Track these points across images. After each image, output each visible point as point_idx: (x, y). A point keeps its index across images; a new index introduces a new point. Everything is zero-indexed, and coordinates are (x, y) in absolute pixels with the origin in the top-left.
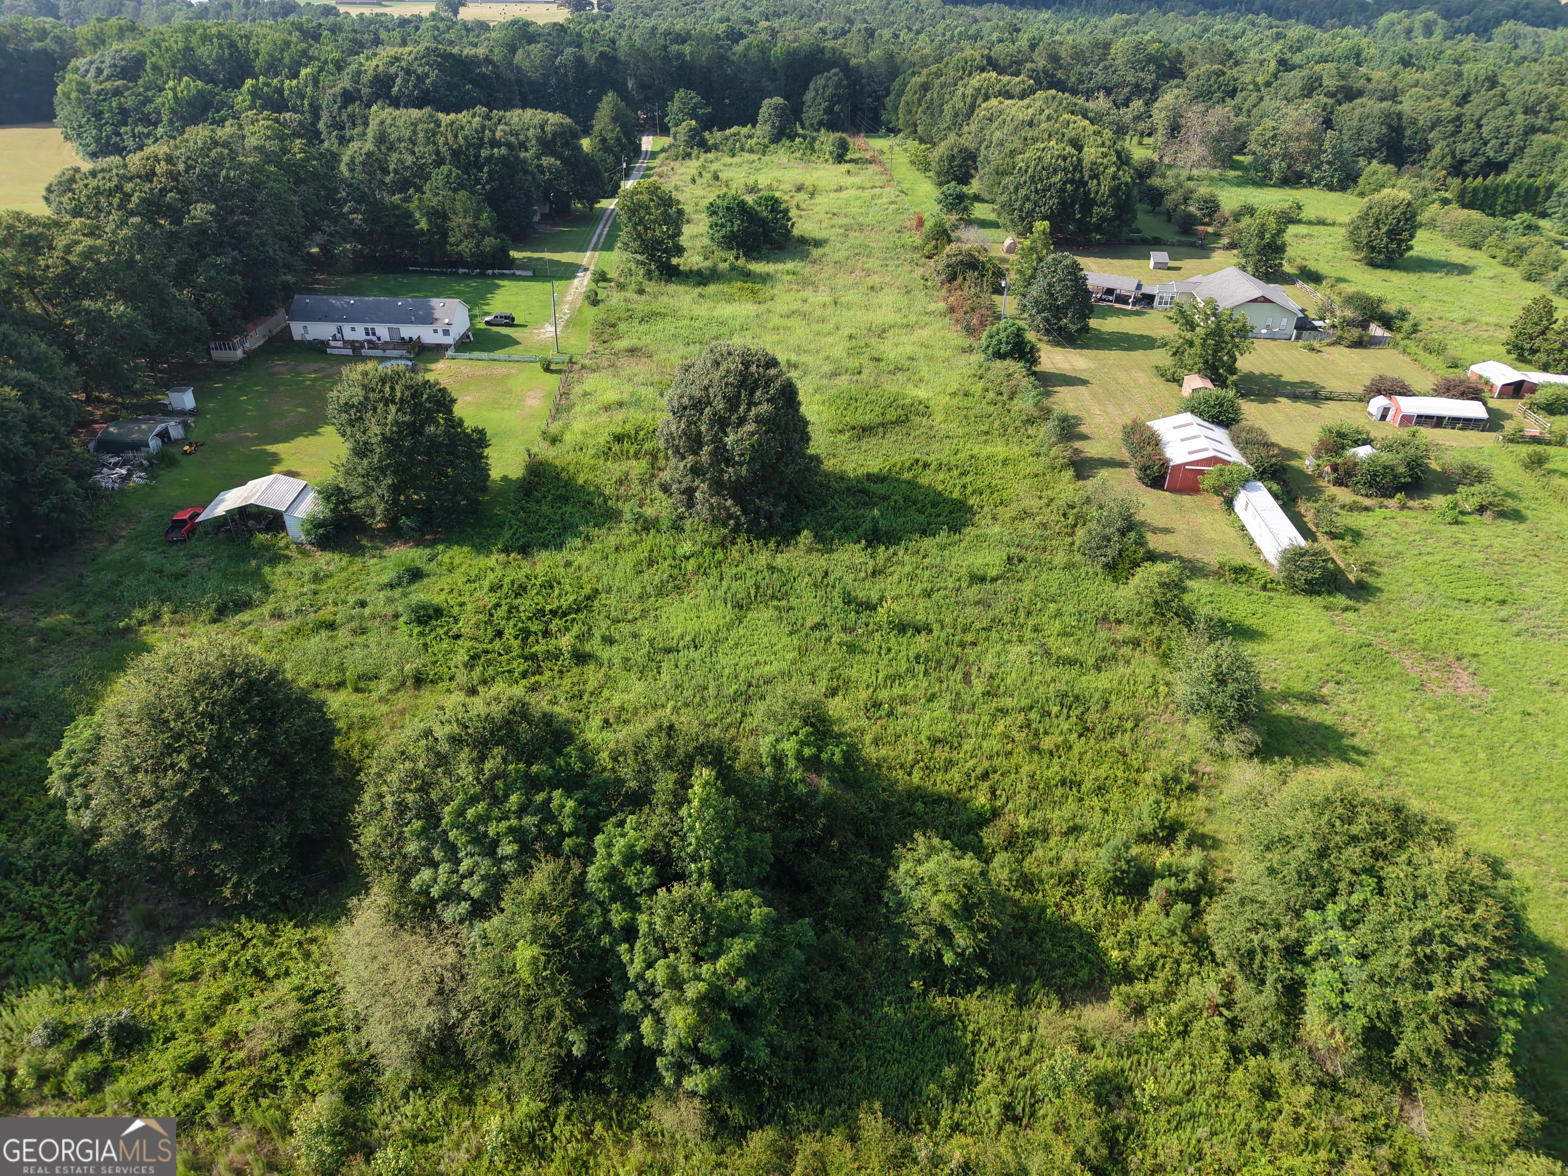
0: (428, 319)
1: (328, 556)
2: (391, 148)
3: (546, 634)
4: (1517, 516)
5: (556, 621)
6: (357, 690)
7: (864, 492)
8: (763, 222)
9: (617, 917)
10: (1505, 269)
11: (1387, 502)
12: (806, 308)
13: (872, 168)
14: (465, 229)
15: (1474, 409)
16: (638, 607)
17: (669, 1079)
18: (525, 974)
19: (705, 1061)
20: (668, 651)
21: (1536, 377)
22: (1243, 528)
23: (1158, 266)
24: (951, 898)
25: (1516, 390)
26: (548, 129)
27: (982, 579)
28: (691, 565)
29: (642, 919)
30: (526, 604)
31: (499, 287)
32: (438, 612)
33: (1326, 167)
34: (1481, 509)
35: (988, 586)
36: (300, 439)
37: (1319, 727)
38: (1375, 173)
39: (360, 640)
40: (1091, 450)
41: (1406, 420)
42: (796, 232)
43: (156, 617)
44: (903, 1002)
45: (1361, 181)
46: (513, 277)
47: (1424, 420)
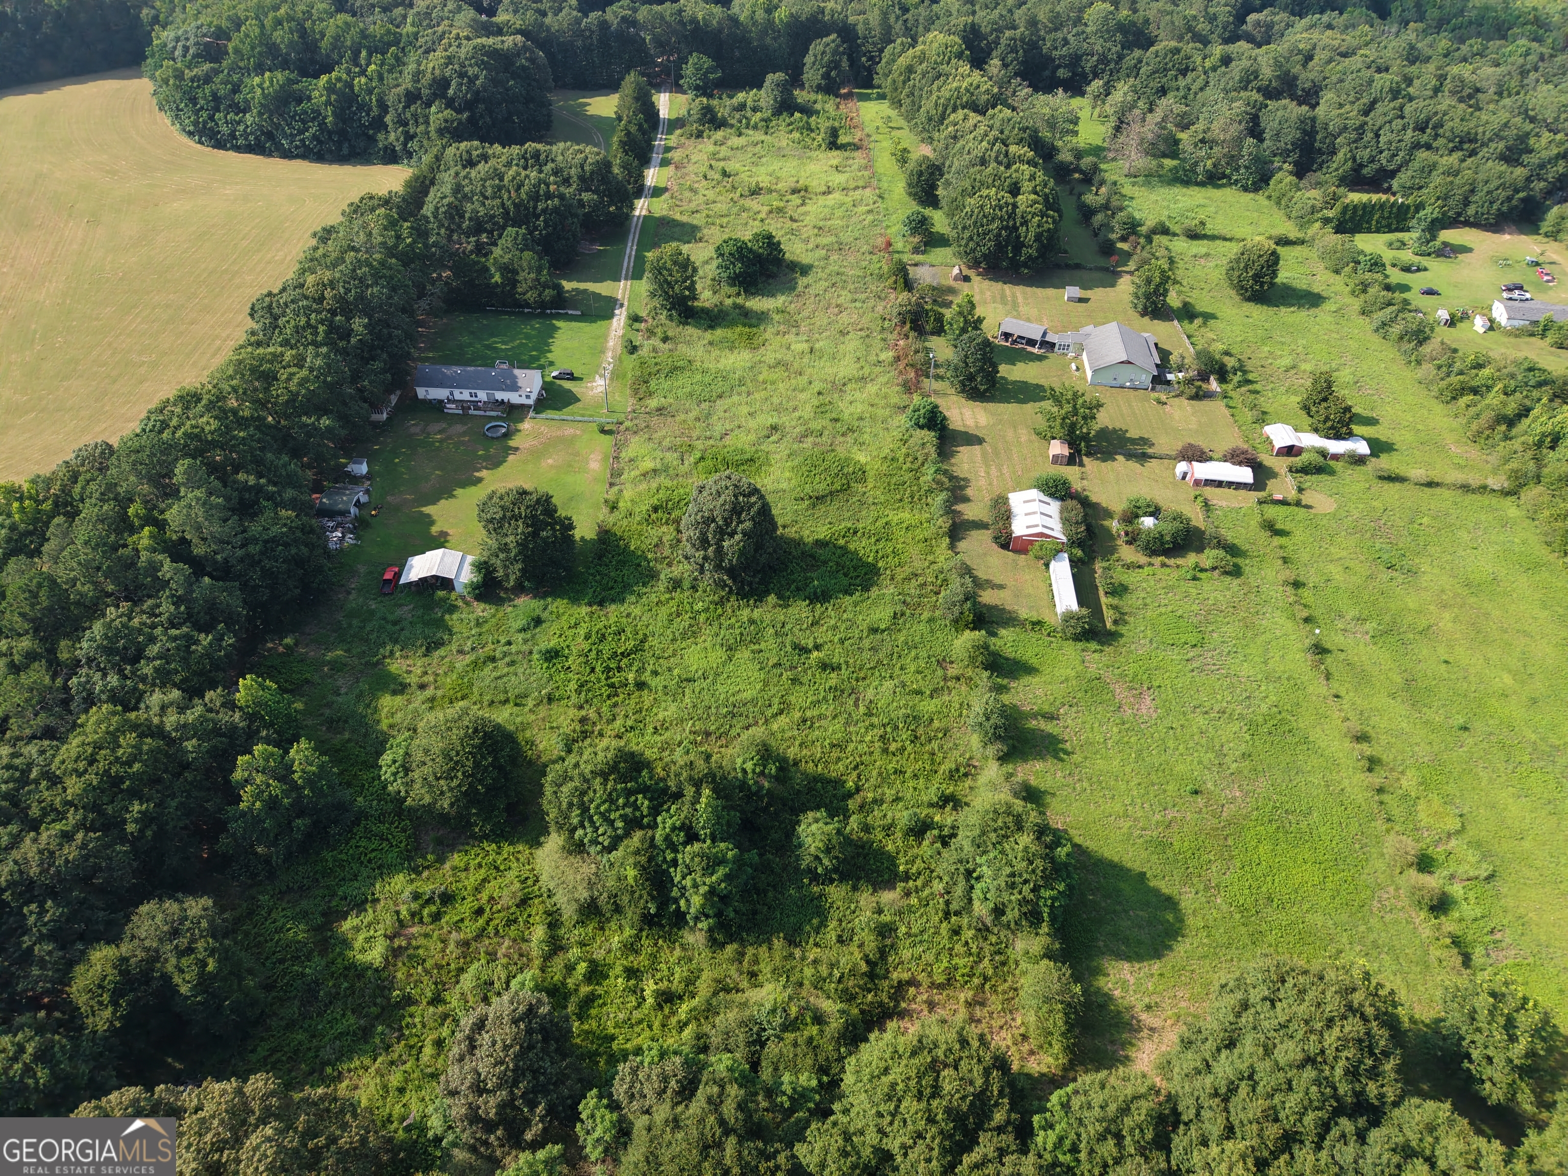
0: (514, 387)
1: (482, 606)
2: (467, 198)
3: (619, 669)
4: (1235, 572)
5: (625, 660)
6: (516, 705)
8: (761, 259)
9: (669, 856)
12: (788, 356)
13: (858, 157)
14: (530, 283)
15: (1243, 474)
16: (671, 648)
17: (691, 923)
18: (631, 881)
19: (707, 916)
20: (689, 680)
21: (1306, 440)
22: (1050, 585)
23: (1071, 300)
24: (821, 845)
25: (1290, 451)
26: (587, 165)
27: (876, 631)
28: (702, 618)
29: (680, 856)
31: (556, 329)
32: (556, 652)
33: (1242, 171)
34: (1213, 568)
35: (878, 636)
38: (1281, 182)
39: (512, 669)
40: (968, 512)
41: (1195, 485)
42: (786, 258)
43: (392, 653)
44: (799, 888)
46: (567, 317)
47: (1209, 483)
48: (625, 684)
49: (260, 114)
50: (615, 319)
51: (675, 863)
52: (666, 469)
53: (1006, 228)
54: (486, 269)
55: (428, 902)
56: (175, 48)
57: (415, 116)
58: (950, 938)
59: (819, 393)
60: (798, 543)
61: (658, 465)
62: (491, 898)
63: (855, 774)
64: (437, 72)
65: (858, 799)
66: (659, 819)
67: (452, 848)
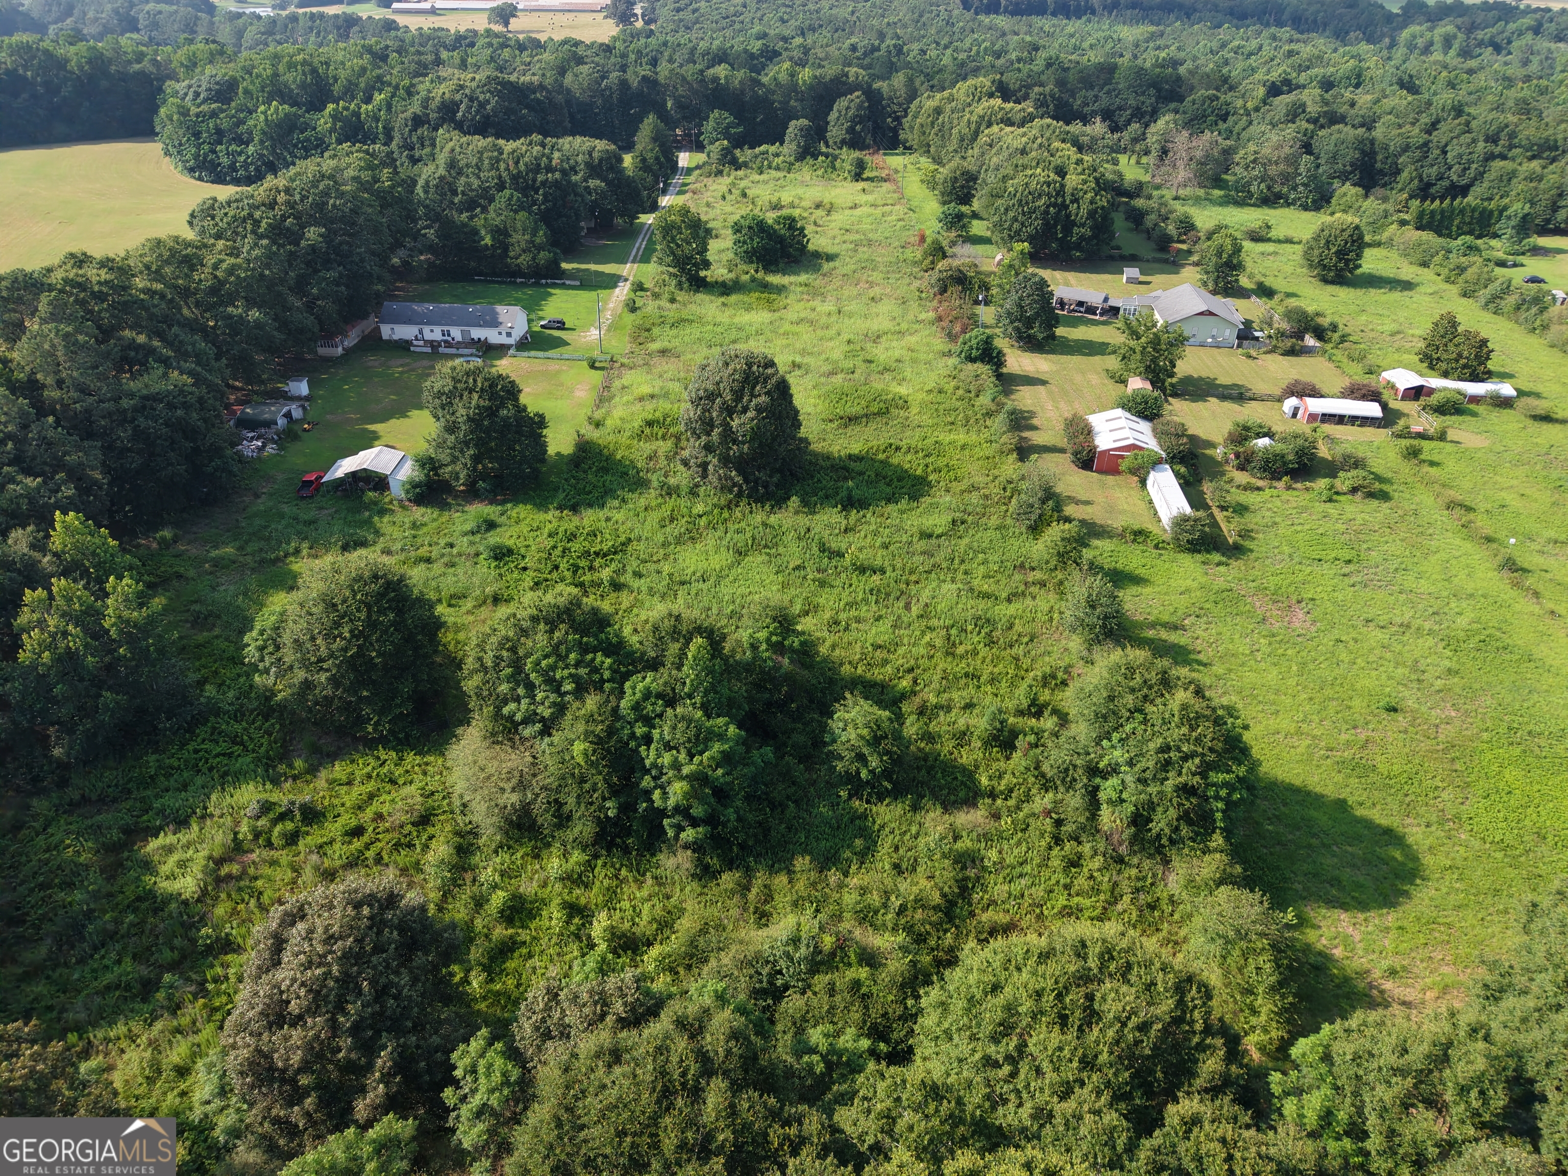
0: (494, 323)
1: (422, 510)
2: (460, 173)
3: (591, 568)
4: (1384, 496)
5: (599, 560)
6: (450, 605)
7: (845, 468)
8: (781, 240)
9: (640, 730)
10: (1447, 286)
11: (1275, 484)
12: (813, 316)
13: (886, 186)
14: (523, 245)
15: (1373, 409)
16: (662, 552)
17: (671, 833)
18: (580, 760)
19: (694, 823)
20: (683, 583)
21: (1435, 382)
22: (1151, 502)
23: (1130, 281)
24: (865, 732)
25: (1416, 393)
26: (596, 155)
27: (930, 536)
28: (703, 522)
29: (656, 733)
30: (575, 546)
31: (551, 294)
32: (510, 552)
33: (1301, 188)
34: (1354, 490)
35: (934, 541)
36: (393, 422)
37: (1175, 646)
38: (1345, 194)
39: (452, 570)
40: (1037, 438)
41: (1312, 417)
42: (811, 247)
43: (297, 552)
44: (833, 806)
45: (1333, 201)
46: (564, 286)
47: (1327, 418)
48: (598, 584)
49: (262, 142)
50: (617, 290)
51: (648, 740)
52: (666, 395)
53: (1055, 205)
54: (476, 232)
55: (282, 817)
56: (186, 94)
57: (421, 139)
58: (1066, 870)
59: (849, 342)
60: (828, 457)
61: (656, 391)
62: (379, 817)
63: (910, 677)
64: (447, 96)
65: (917, 700)
66: (627, 685)
67: (332, 757)
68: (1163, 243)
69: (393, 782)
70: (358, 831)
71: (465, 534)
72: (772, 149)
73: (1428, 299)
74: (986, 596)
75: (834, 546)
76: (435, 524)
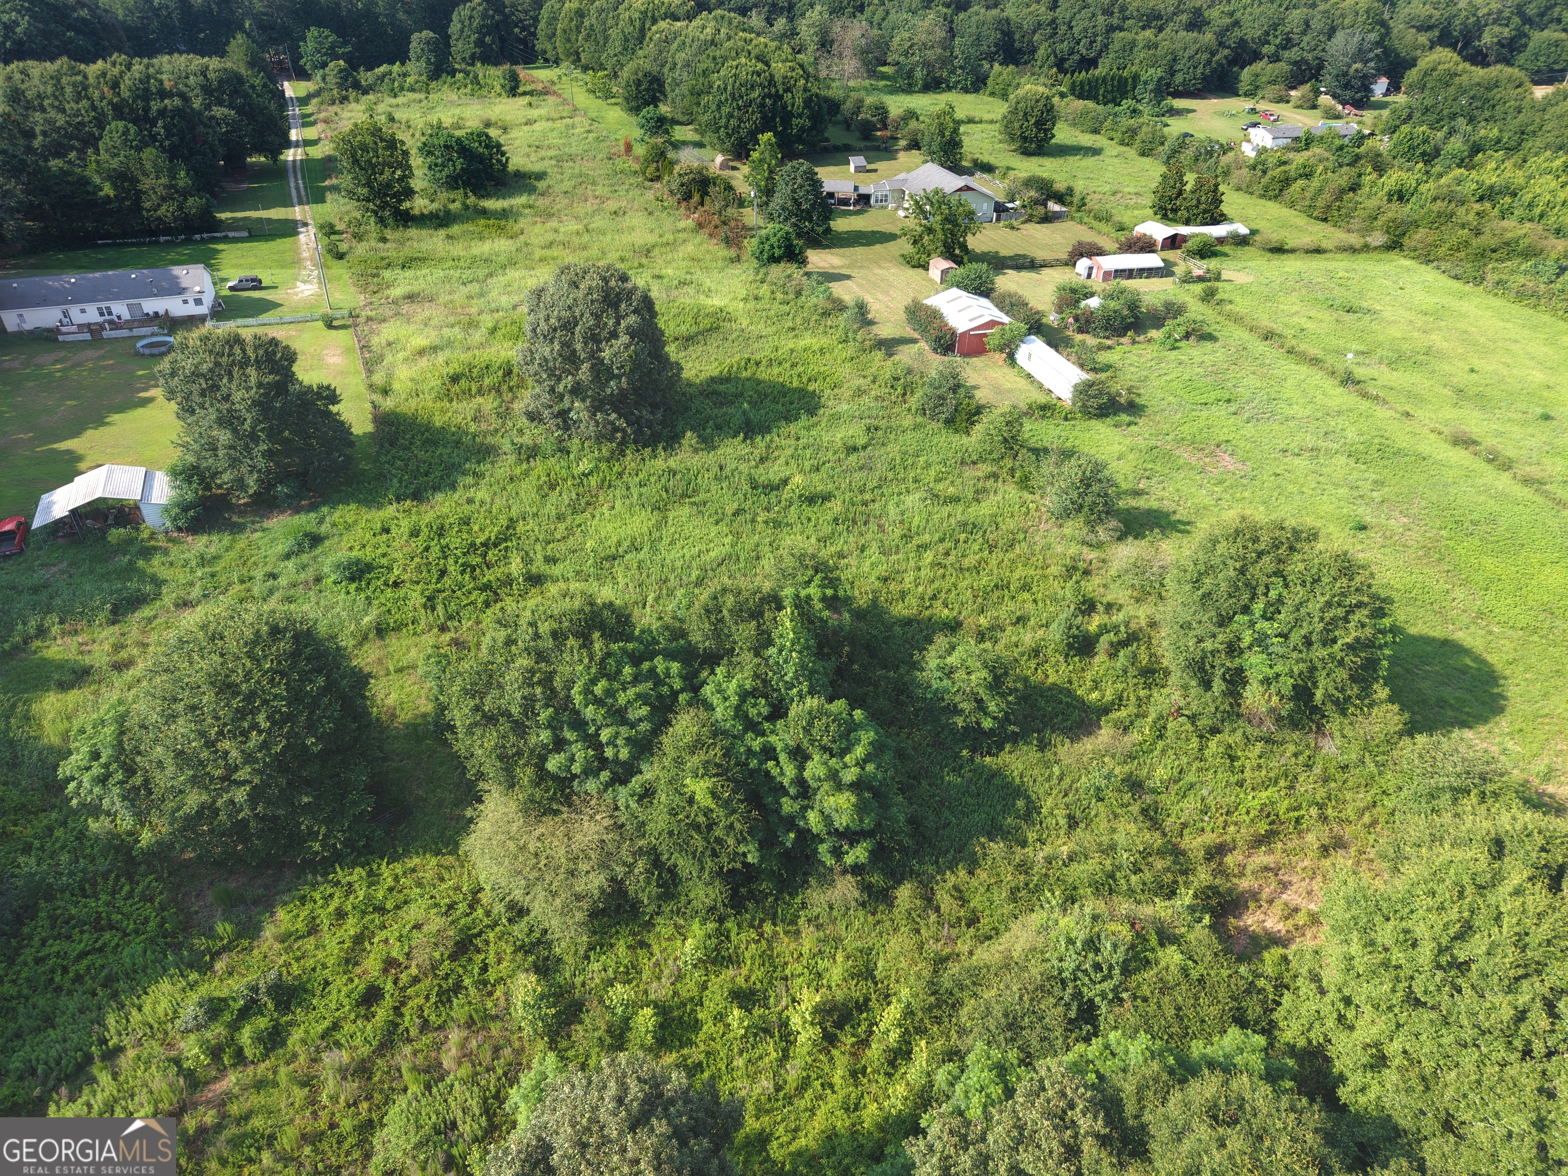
3: (489, 564)
4: (1210, 337)
5: (494, 552)
7: (715, 393)
9: (755, 743)
10: (1123, 149)
11: (1122, 340)
12: (561, 237)
13: (551, 99)
15: (1152, 260)
16: (561, 526)
17: (828, 863)
18: (705, 801)
19: (860, 837)
20: (612, 557)
21: (1184, 230)
22: (1029, 376)
23: (859, 169)
24: (984, 674)
25: (1173, 242)
27: (855, 449)
30: (453, 541)
31: (218, 251)
32: (369, 567)
33: (959, 71)
34: (1187, 336)
36: (90, 433)
37: (1149, 512)
38: (1000, 74)
41: (1107, 275)
42: (511, 167)
43: (42, 632)
45: (990, 82)
46: (226, 240)
47: (1120, 273)
48: (508, 581)
50: (302, 237)
51: (770, 752)
52: (449, 344)
54: (84, 182)
55: (245, 1014)
61: (437, 342)
62: (390, 964)
66: (708, 688)
68: (866, 131)
69: (380, 910)
70: (372, 996)
71: (287, 556)
72: (396, 68)
73: (1116, 160)
74: (955, 500)
75: (762, 479)
76: (232, 554)
